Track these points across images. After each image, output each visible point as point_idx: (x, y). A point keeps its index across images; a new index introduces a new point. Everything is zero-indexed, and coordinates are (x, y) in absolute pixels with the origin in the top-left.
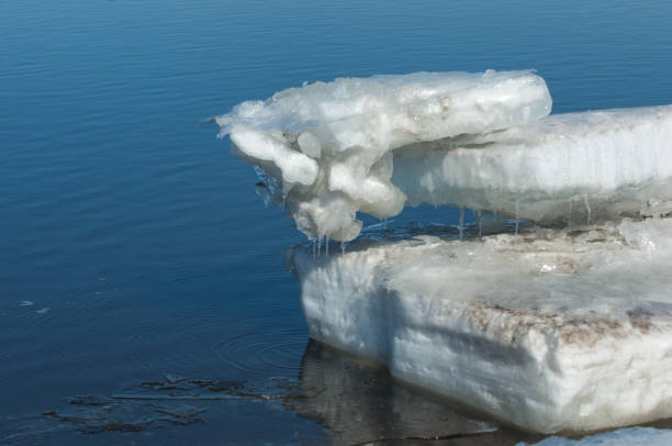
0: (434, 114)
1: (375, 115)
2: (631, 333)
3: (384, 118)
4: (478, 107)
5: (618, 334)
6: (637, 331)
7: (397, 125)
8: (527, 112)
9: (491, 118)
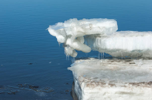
0: (88, 28)
1: (73, 28)
2: (107, 86)
3: (75, 28)
4: (99, 27)
5: (103, 86)
6: (110, 86)
7: (79, 30)
8: (111, 30)
9: (103, 30)
